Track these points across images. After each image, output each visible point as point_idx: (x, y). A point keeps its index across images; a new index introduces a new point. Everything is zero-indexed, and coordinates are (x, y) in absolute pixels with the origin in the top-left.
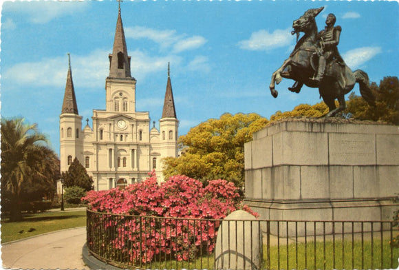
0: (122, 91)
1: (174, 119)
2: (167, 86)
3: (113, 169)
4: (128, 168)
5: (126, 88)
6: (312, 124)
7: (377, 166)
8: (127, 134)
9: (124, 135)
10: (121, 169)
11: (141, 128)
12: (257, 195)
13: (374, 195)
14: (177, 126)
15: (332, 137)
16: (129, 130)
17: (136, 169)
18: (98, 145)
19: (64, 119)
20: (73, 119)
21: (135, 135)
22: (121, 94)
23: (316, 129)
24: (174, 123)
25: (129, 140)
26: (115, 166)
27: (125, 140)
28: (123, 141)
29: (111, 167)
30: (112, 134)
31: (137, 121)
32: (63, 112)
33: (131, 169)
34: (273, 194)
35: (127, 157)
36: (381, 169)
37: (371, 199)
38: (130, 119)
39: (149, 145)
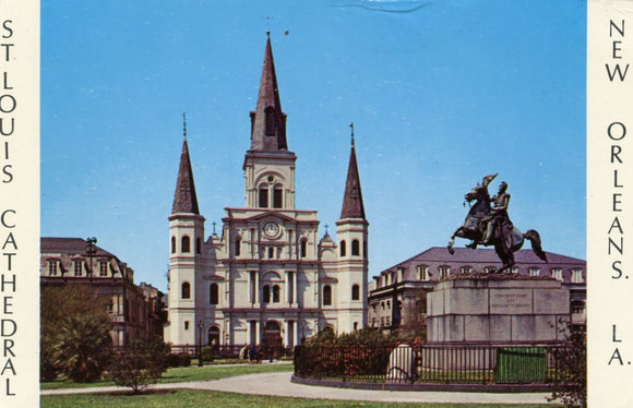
0: (272, 172)
1: (361, 219)
2: (350, 165)
3: (257, 305)
4: (283, 303)
5: (279, 167)
6: (476, 281)
7: (534, 315)
8: (280, 246)
9: (275, 249)
10: (271, 305)
11: (306, 234)
12: (435, 339)
13: (530, 339)
14: (365, 232)
15: (493, 292)
16: (285, 238)
17: (295, 305)
18: (232, 264)
19: (176, 222)
20: (191, 223)
21: (294, 248)
22: (270, 179)
23: (479, 285)
24: (360, 227)
25: (284, 256)
26: (260, 301)
27: (278, 257)
28: (275, 258)
29: (254, 302)
30: (256, 246)
31: (298, 223)
32: (174, 210)
33: (287, 306)
34: (444, 337)
35: (281, 285)
36: (537, 317)
37: (527, 343)
38: (286, 221)
39: (317, 265)
